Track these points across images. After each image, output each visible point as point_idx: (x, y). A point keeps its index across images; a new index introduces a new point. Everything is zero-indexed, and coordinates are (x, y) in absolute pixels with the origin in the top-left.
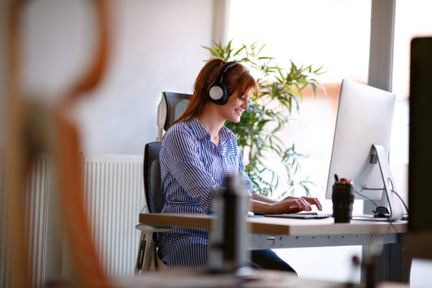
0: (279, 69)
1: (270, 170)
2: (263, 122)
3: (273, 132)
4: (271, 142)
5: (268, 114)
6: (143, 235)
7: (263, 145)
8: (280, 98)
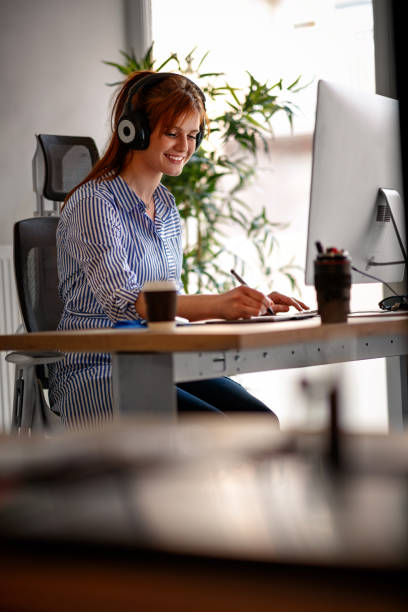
0: (232, 90)
1: (230, 253)
2: (214, 178)
3: (232, 193)
4: (231, 209)
5: (220, 163)
6: (19, 372)
7: (217, 216)
8: (238, 136)
